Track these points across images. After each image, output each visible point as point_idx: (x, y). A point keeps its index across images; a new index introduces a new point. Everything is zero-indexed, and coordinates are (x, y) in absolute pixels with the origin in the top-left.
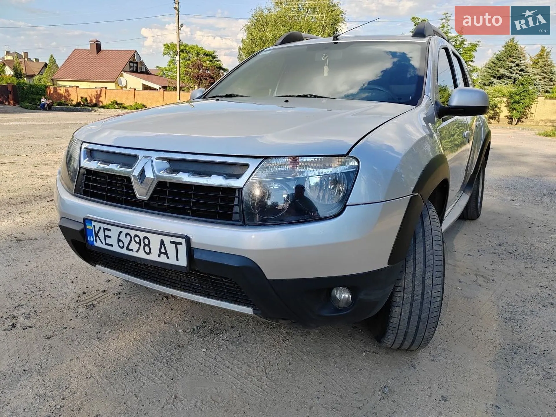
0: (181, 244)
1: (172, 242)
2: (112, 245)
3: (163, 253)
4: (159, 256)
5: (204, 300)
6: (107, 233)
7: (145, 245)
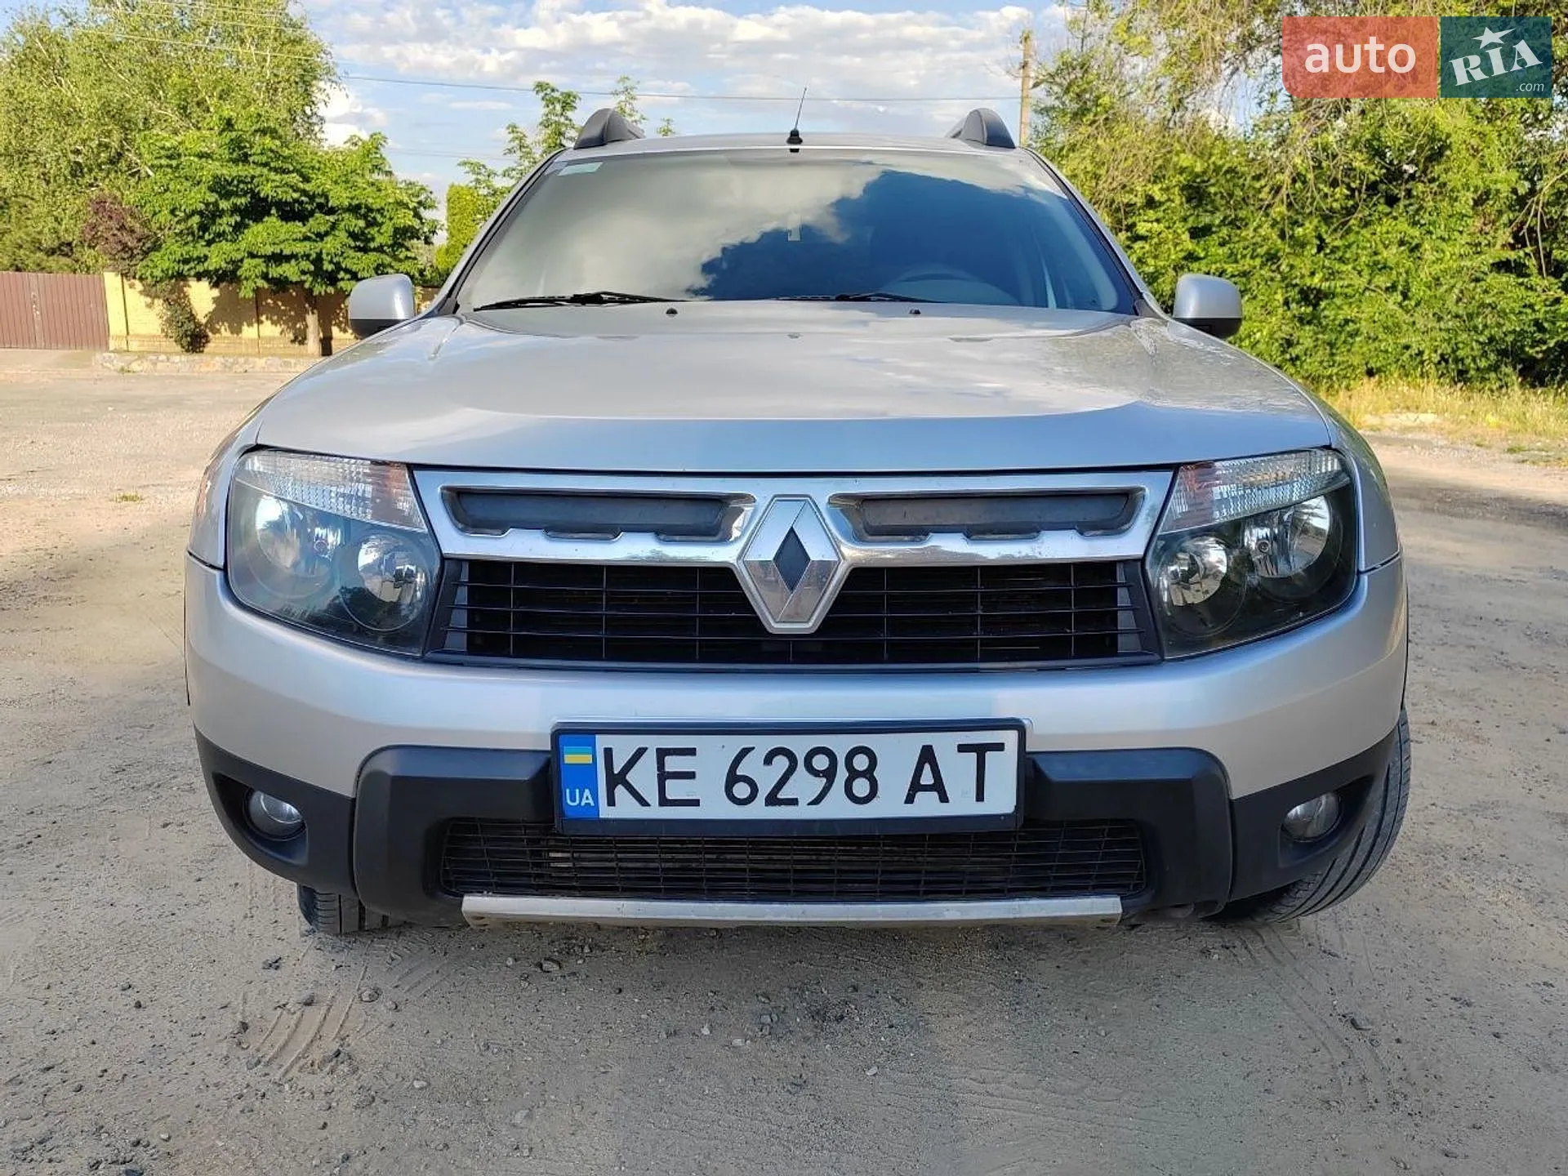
0: (999, 747)
1: (963, 748)
2: (696, 803)
3: (926, 788)
4: (910, 799)
5: (958, 910)
6: (673, 764)
7: (854, 774)
